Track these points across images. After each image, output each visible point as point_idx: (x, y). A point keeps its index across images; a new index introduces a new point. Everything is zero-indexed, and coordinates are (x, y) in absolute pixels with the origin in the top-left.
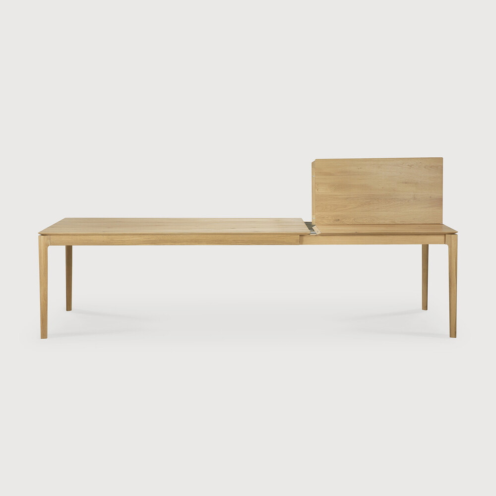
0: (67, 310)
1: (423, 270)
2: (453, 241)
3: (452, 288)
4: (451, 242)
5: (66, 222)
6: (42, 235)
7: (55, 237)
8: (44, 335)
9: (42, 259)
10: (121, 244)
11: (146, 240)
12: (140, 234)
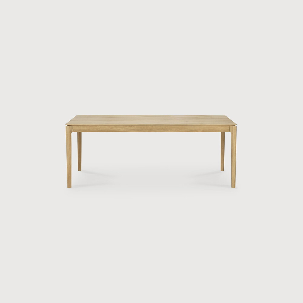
0: (79, 170)
1: (221, 147)
2: (234, 130)
3: (233, 158)
4: (233, 130)
5: (78, 118)
6: (68, 126)
7: (76, 127)
8: (69, 185)
9: (68, 140)
10: (117, 131)
11: (133, 128)
12: (129, 125)
